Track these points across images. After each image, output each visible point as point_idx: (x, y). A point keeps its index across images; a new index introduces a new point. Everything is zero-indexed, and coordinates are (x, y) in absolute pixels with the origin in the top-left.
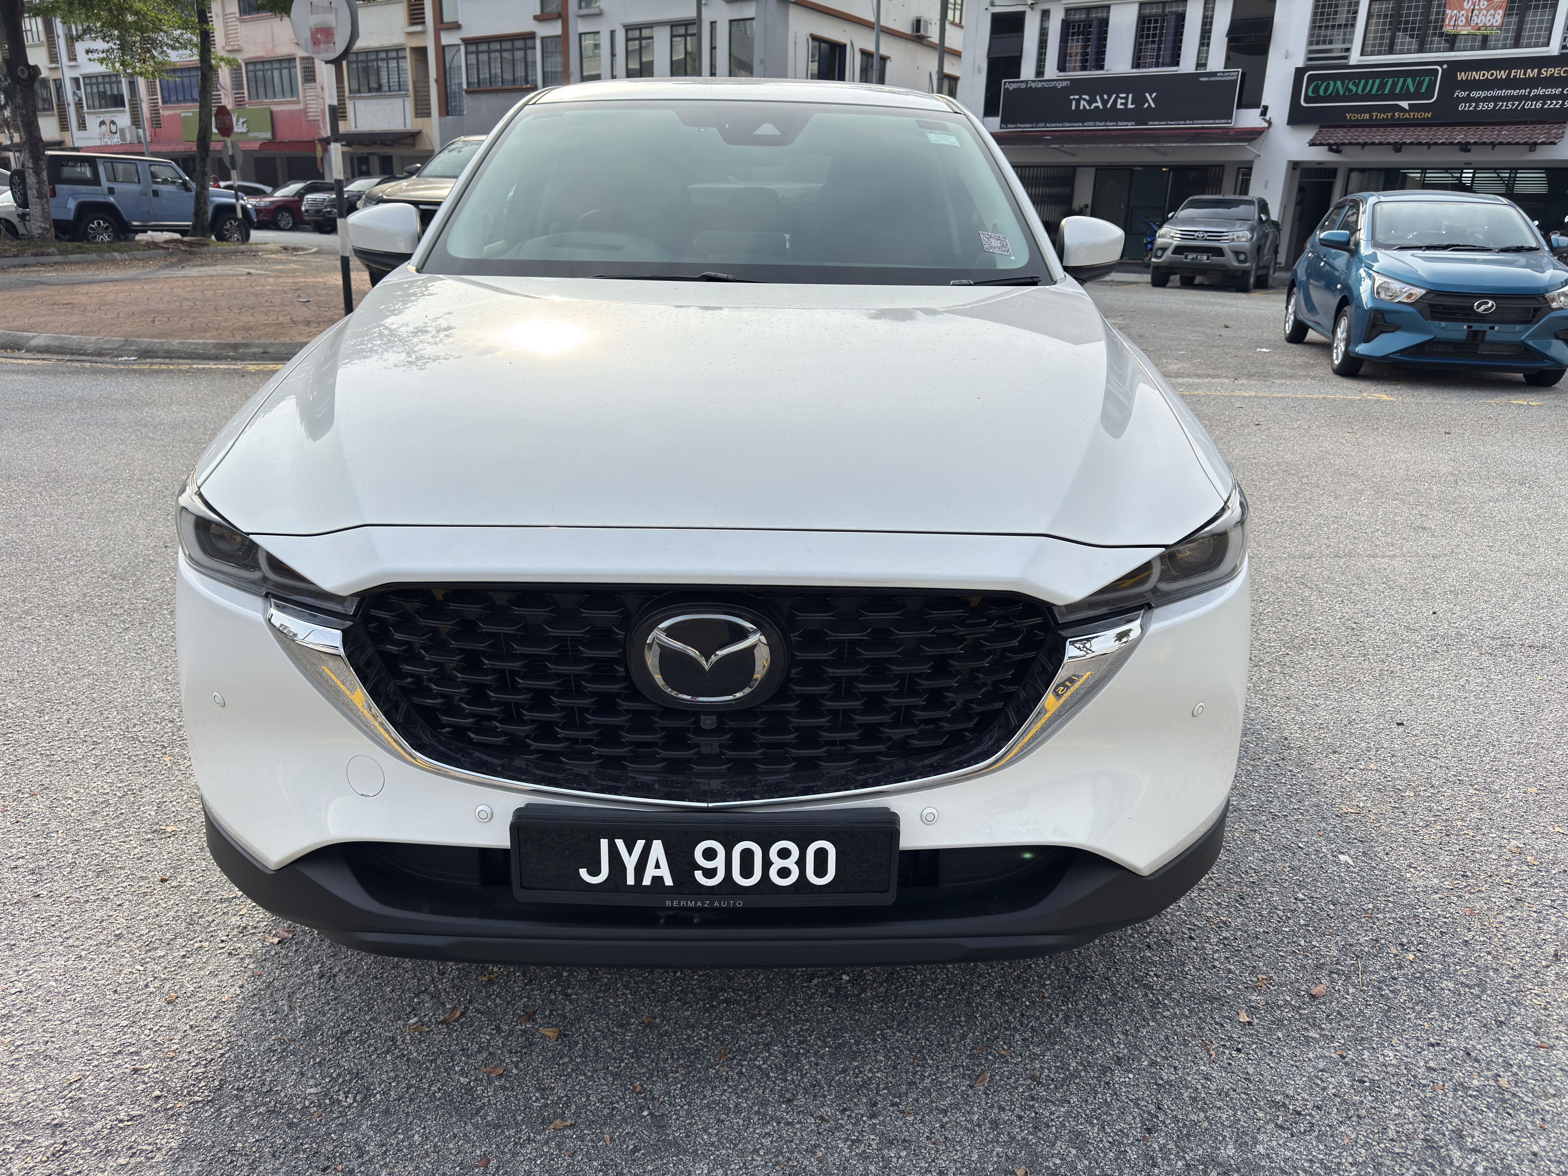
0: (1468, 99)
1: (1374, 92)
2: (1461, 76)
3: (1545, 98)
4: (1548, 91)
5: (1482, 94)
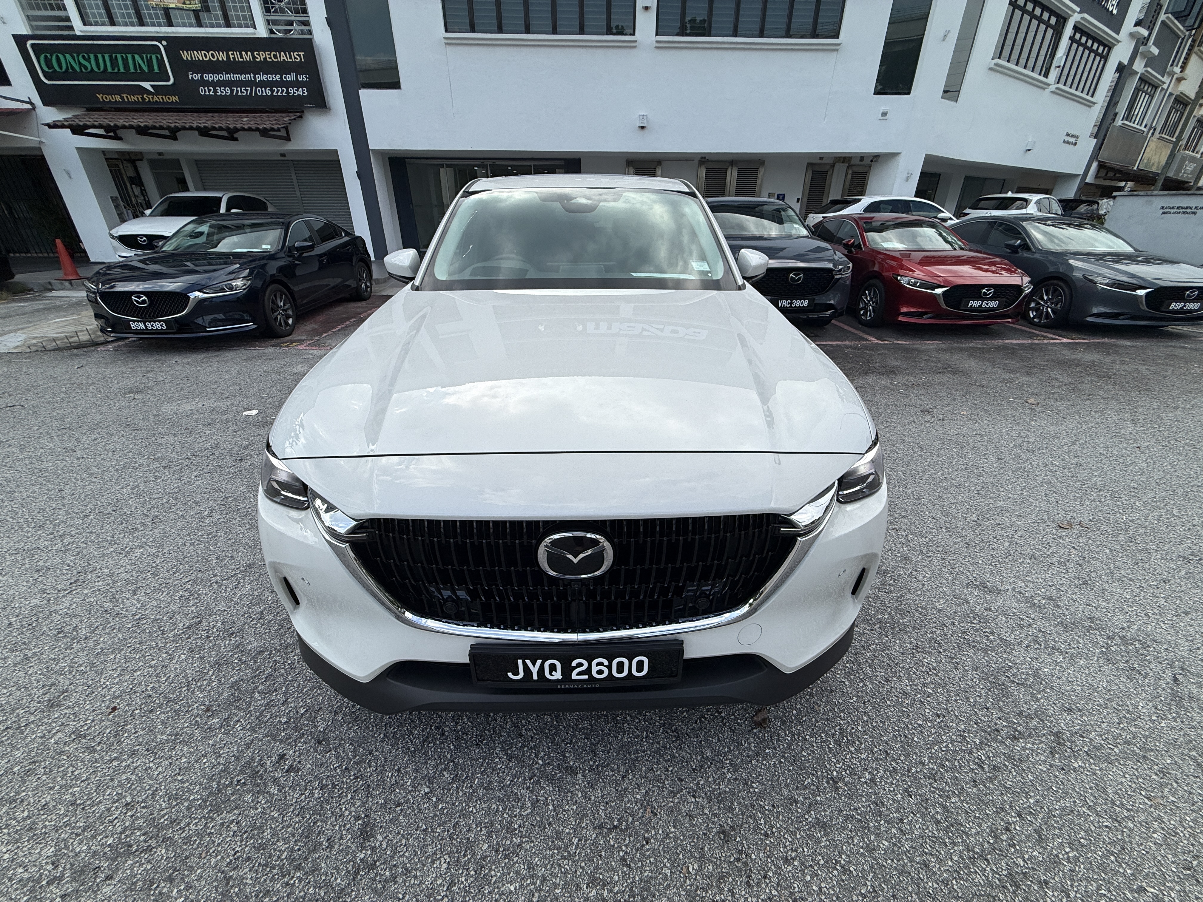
0: (207, 84)
1: (109, 69)
2: (185, 55)
3: (271, 85)
4: (270, 77)
5: (216, 77)
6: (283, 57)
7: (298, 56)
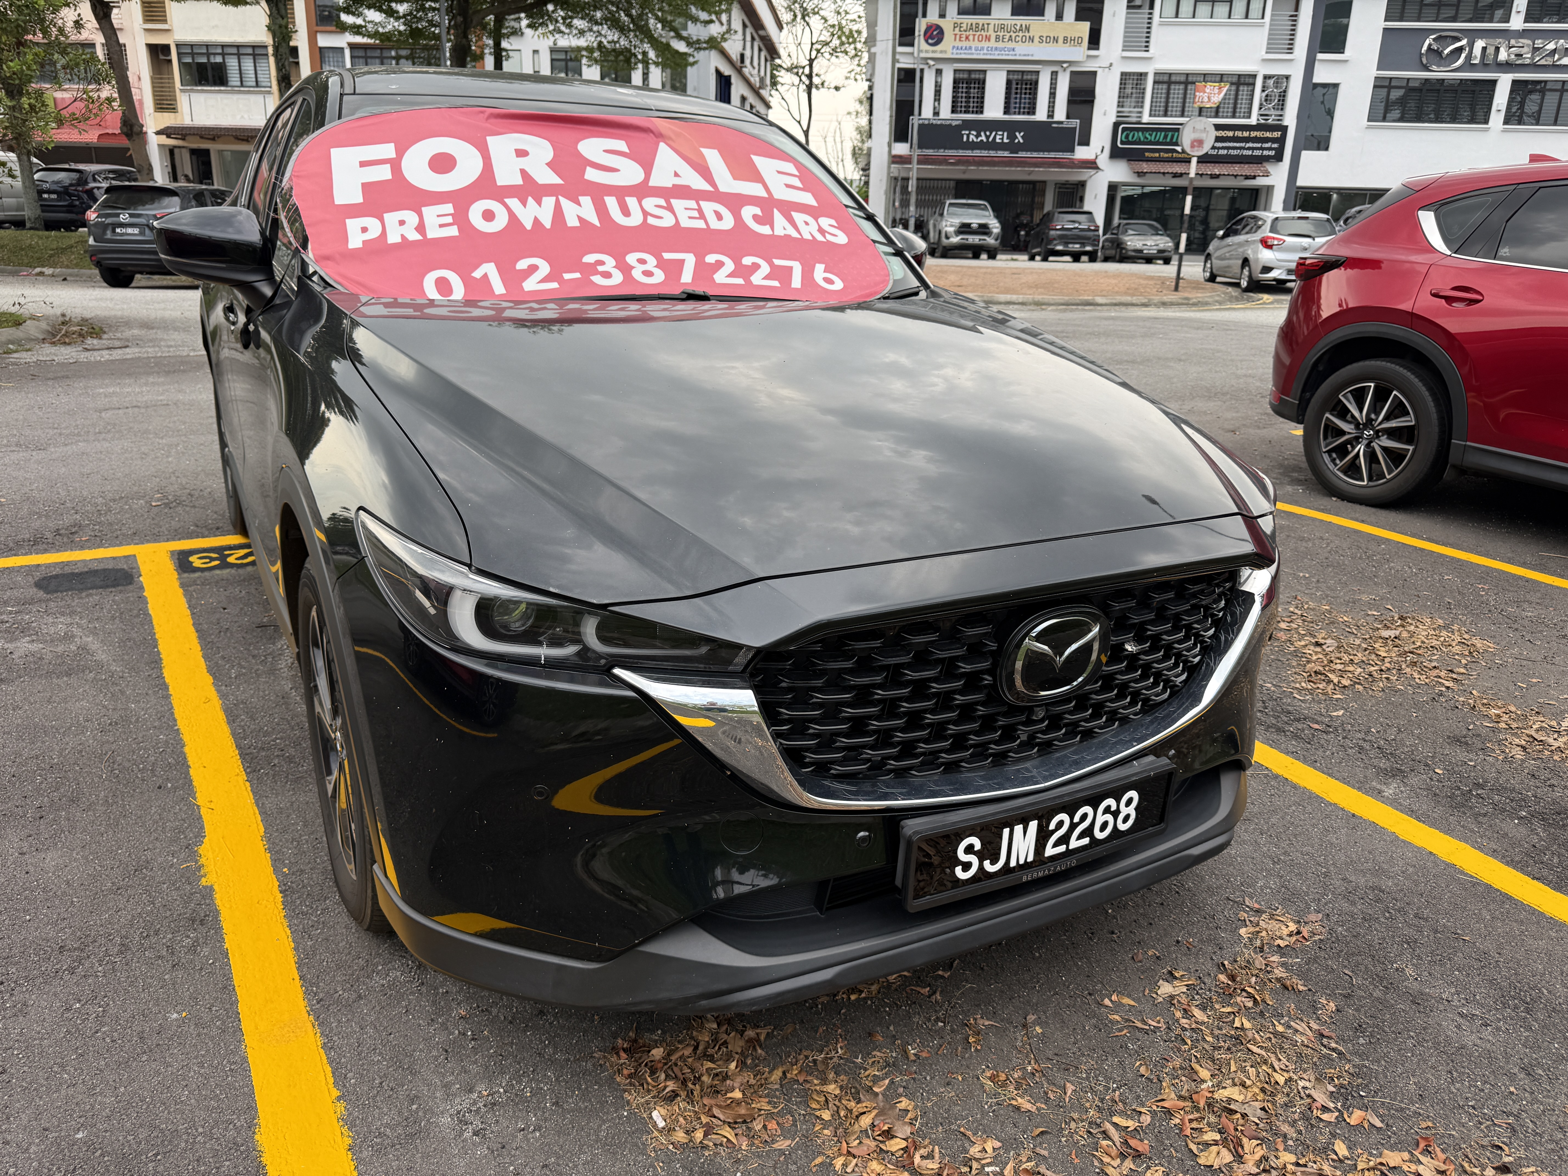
1: (1161, 140)
3: (1253, 149)
4: (1255, 145)
5: (1220, 145)
6: (1268, 134)
7: (1277, 134)
